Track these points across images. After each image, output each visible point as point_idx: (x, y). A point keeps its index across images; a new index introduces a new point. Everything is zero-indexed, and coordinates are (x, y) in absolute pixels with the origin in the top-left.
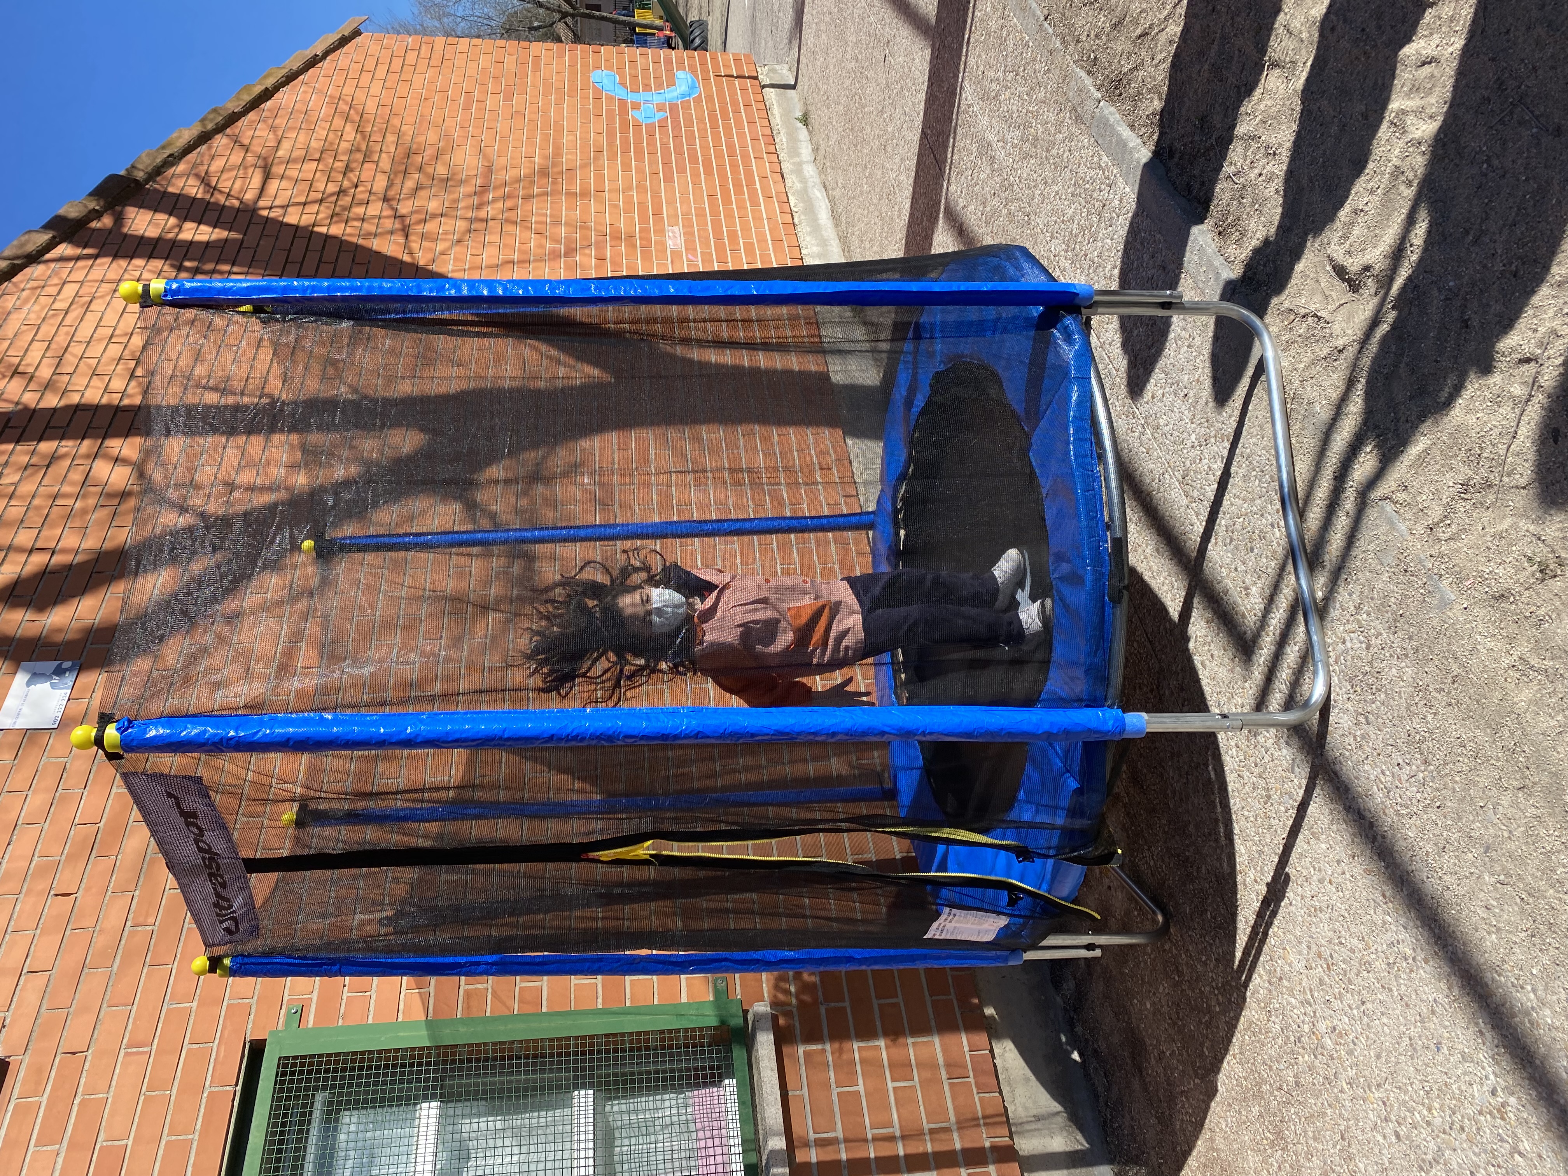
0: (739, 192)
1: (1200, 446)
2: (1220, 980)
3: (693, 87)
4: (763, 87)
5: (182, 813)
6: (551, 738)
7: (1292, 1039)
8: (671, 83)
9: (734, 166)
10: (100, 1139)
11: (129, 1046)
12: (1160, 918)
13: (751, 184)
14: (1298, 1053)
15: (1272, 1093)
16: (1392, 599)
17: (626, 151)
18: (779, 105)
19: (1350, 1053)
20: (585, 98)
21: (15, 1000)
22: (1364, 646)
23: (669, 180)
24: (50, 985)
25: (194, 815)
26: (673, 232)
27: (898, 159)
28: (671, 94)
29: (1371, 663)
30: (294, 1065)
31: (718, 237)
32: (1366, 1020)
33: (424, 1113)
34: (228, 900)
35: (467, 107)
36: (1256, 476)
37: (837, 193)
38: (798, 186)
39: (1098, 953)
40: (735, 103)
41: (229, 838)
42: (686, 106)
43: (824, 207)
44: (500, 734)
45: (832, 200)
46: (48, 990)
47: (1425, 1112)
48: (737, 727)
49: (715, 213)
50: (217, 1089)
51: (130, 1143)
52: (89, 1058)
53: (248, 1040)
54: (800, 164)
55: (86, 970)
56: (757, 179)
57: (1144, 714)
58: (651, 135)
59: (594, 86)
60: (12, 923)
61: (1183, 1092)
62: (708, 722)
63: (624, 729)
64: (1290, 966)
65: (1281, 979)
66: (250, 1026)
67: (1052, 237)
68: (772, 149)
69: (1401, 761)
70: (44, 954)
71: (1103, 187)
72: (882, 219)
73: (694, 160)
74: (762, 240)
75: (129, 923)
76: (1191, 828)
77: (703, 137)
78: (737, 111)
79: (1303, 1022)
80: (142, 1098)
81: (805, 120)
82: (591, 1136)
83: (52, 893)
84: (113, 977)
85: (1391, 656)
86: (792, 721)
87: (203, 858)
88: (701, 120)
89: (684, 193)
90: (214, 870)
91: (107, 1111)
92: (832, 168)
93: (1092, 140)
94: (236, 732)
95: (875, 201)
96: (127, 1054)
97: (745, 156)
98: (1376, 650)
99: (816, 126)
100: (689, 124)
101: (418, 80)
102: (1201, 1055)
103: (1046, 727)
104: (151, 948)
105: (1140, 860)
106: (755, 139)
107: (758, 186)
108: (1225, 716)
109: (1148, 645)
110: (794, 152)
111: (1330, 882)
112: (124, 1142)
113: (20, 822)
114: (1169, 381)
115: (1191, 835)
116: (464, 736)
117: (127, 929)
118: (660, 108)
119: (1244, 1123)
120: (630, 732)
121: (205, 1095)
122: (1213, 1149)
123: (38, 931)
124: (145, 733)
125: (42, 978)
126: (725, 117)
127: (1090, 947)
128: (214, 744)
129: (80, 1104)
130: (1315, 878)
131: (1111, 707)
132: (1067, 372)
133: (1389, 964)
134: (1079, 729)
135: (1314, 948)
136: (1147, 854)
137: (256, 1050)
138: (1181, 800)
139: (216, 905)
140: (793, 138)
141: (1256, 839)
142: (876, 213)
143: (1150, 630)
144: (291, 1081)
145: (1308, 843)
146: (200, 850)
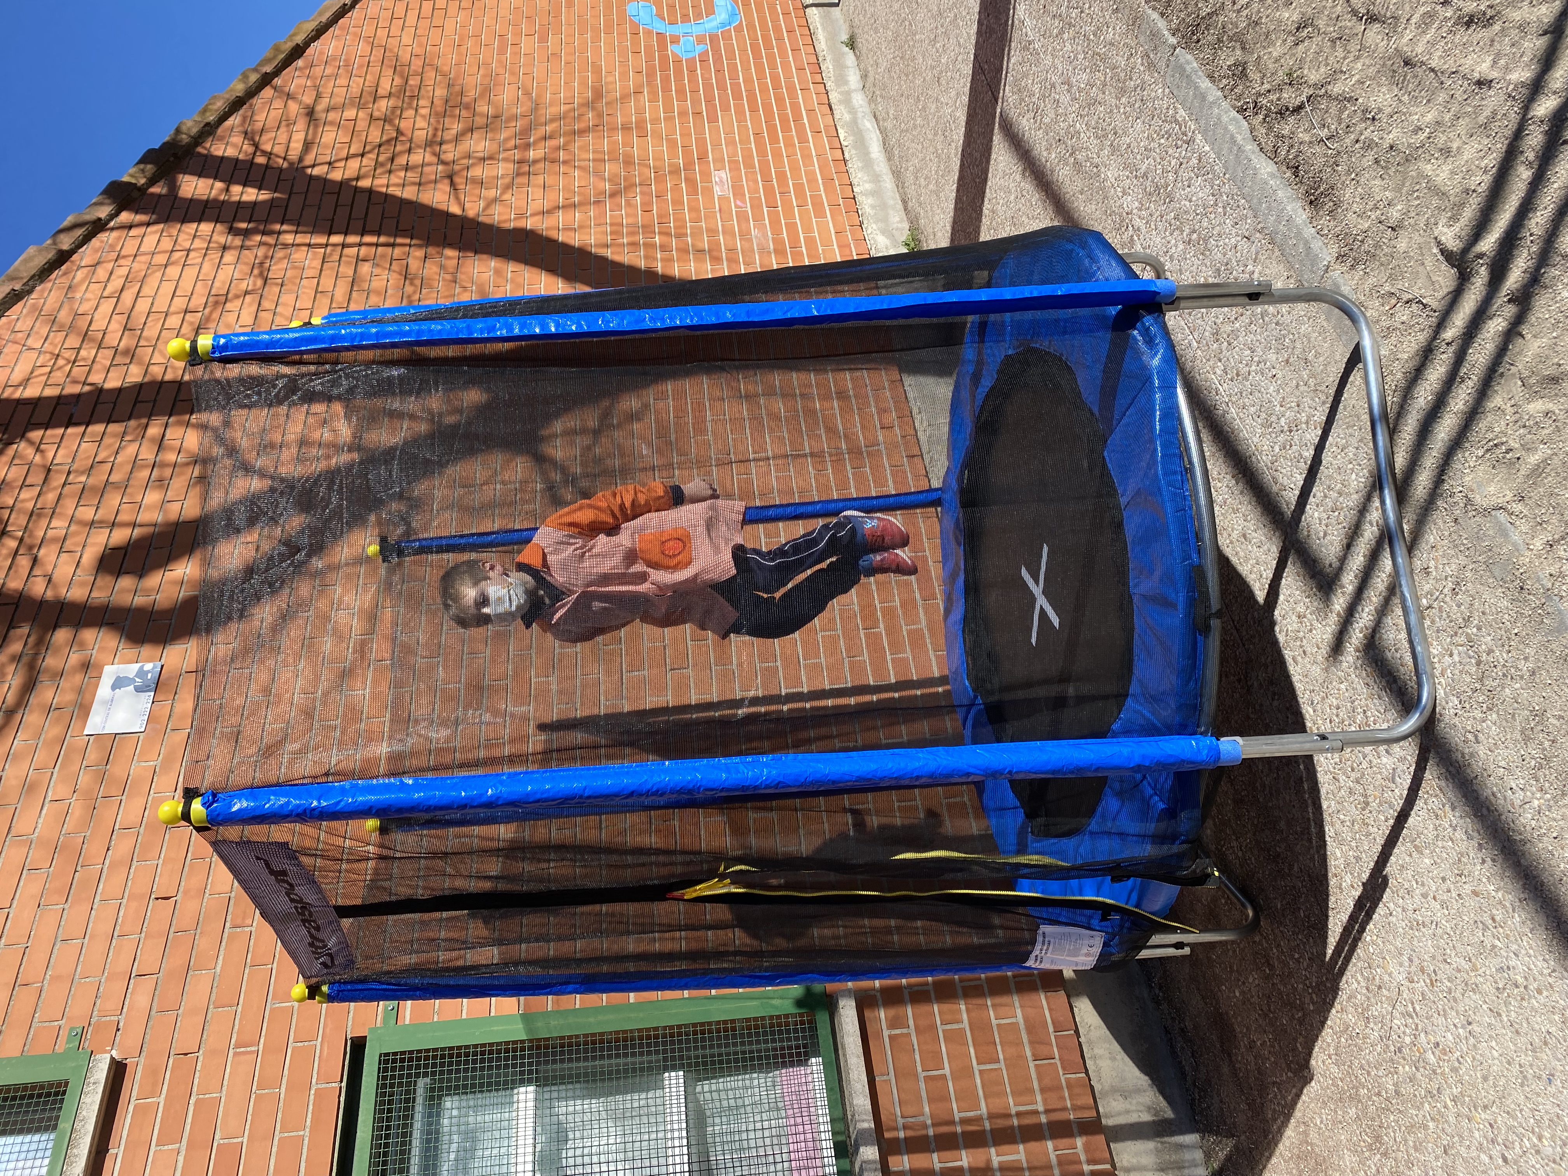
0: (786, 129)
1: (1291, 431)
2: (1314, 979)
3: (733, 15)
4: (807, 6)
5: (272, 872)
6: (632, 794)
7: (1392, 1048)
8: (710, 11)
9: (780, 100)
10: (216, 1137)
11: (237, 1046)
12: (1250, 913)
13: (798, 119)
14: (1398, 1063)
15: (1370, 1098)
16: (1506, 616)
17: (666, 89)
18: (824, 29)
19: (1454, 1070)
20: (622, 34)
21: (126, 1003)
22: (1473, 661)
23: (713, 119)
24: (158, 988)
25: (284, 873)
26: (720, 178)
27: (953, 94)
28: (710, 25)
29: (1481, 680)
30: (394, 1061)
31: (767, 180)
32: (1472, 1041)
33: (522, 1097)
34: (323, 941)
35: (502, 51)
36: (1352, 470)
37: (889, 125)
38: (847, 117)
39: (1187, 951)
40: (777, 29)
41: (320, 891)
42: (726, 36)
43: (875, 139)
44: (580, 792)
45: (883, 131)
46: (157, 993)
47: (1535, 1140)
48: (819, 775)
49: (762, 153)
50: (324, 1086)
51: (245, 1141)
52: (201, 1059)
53: (349, 1037)
54: (848, 93)
55: (191, 973)
56: (804, 113)
57: (1238, 739)
58: (692, 71)
59: (631, 20)
60: (118, 928)
61: (1274, 1083)
62: (789, 771)
63: (704, 783)
64: (1390, 975)
65: (1380, 987)
66: (350, 1024)
67: (1124, 193)
68: (818, 78)
69: (1514, 786)
70: (149, 959)
71: (1179, 143)
72: (938, 156)
73: (737, 96)
74: (812, 180)
75: (228, 925)
76: (1282, 824)
77: (746, 69)
78: (780, 39)
79: (1404, 1033)
80: (253, 1096)
81: (852, 43)
82: (684, 1125)
83: (153, 896)
84: (217, 979)
85: (1504, 675)
86: (873, 766)
87: (296, 908)
88: (743, 51)
89: (729, 132)
90: (307, 916)
91: (221, 1109)
92: (881, 96)
93: (1167, 90)
94: (319, 802)
95: (930, 137)
96: (235, 1054)
97: (791, 88)
98: (1487, 667)
99: (864, 51)
100: (731, 57)
101: (449, 25)
102: (1294, 1049)
103: (1137, 760)
104: (251, 949)
105: (1227, 849)
106: (800, 69)
107: (806, 121)
108: (1323, 737)
109: (1235, 632)
110: (841, 80)
111: (1434, 898)
112: (240, 1140)
113: (117, 827)
114: (1256, 359)
115: (1282, 831)
116: (545, 796)
117: (226, 930)
118: (700, 40)
119: (1340, 1122)
120: (711, 785)
121: (312, 1092)
122: (1307, 1142)
123: (143, 935)
124: (230, 807)
125: (150, 981)
126: (768, 46)
127: (1179, 945)
128: (298, 815)
129: (195, 1104)
130: (1417, 891)
131: (1204, 734)
132: (1149, 379)
133: (1498, 989)
134: (1172, 760)
135: (1416, 961)
136: (1234, 844)
137: (358, 1047)
138: (1271, 794)
139: (311, 945)
140: (840, 66)
141: (1353, 844)
142: (931, 149)
143: (1237, 618)
144: (393, 1077)
145: (1411, 855)
146: (292, 900)
